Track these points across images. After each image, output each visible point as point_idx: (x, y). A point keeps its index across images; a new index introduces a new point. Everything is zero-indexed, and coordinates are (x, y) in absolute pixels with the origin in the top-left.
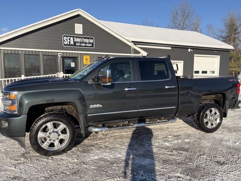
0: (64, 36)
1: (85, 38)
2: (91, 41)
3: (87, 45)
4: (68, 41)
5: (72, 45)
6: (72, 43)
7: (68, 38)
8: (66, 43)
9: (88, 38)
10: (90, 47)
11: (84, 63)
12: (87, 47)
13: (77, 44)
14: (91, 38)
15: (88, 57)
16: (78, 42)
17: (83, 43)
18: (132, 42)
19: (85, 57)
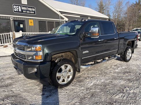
0: (14, 5)
1: (29, 7)
2: (34, 10)
3: (31, 12)
4: (17, 9)
5: (20, 12)
6: (20, 10)
7: (17, 6)
8: (16, 10)
9: (31, 8)
10: (33, 14)
11: (30, 25)
12: (31, 13)
13: (24, 11)
14: (33, 8)
15: (32, 21)
16: (24, 10)
17: (28, 10)
18: (60, 12)
19: (30, 21)
